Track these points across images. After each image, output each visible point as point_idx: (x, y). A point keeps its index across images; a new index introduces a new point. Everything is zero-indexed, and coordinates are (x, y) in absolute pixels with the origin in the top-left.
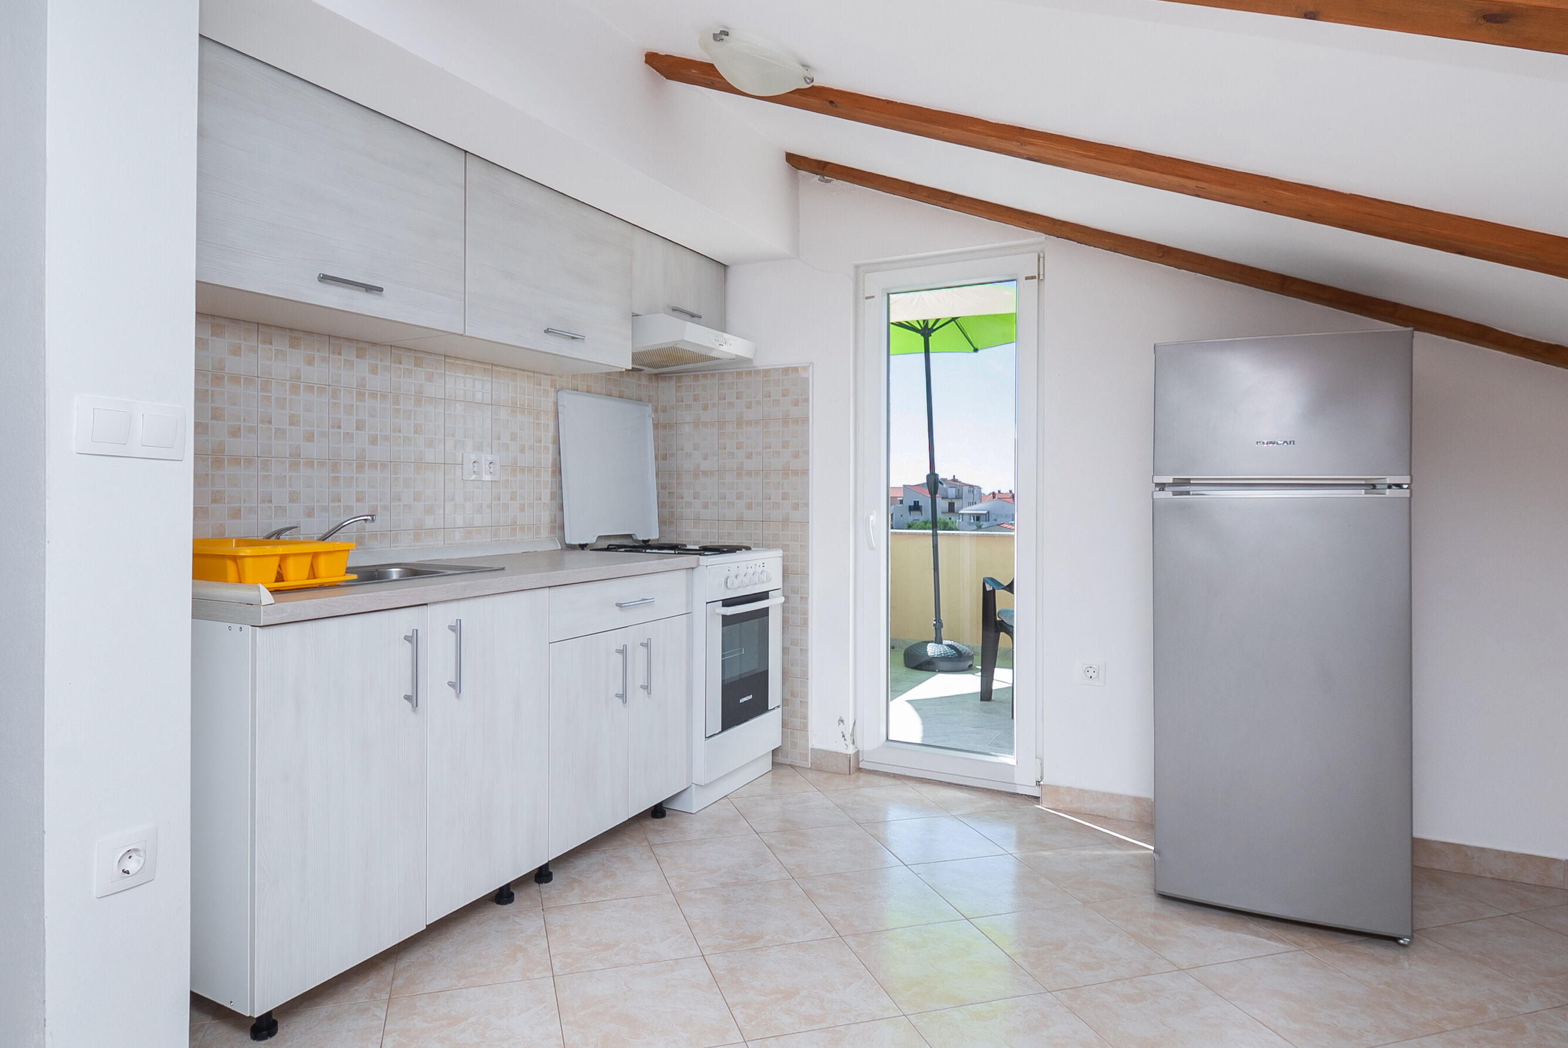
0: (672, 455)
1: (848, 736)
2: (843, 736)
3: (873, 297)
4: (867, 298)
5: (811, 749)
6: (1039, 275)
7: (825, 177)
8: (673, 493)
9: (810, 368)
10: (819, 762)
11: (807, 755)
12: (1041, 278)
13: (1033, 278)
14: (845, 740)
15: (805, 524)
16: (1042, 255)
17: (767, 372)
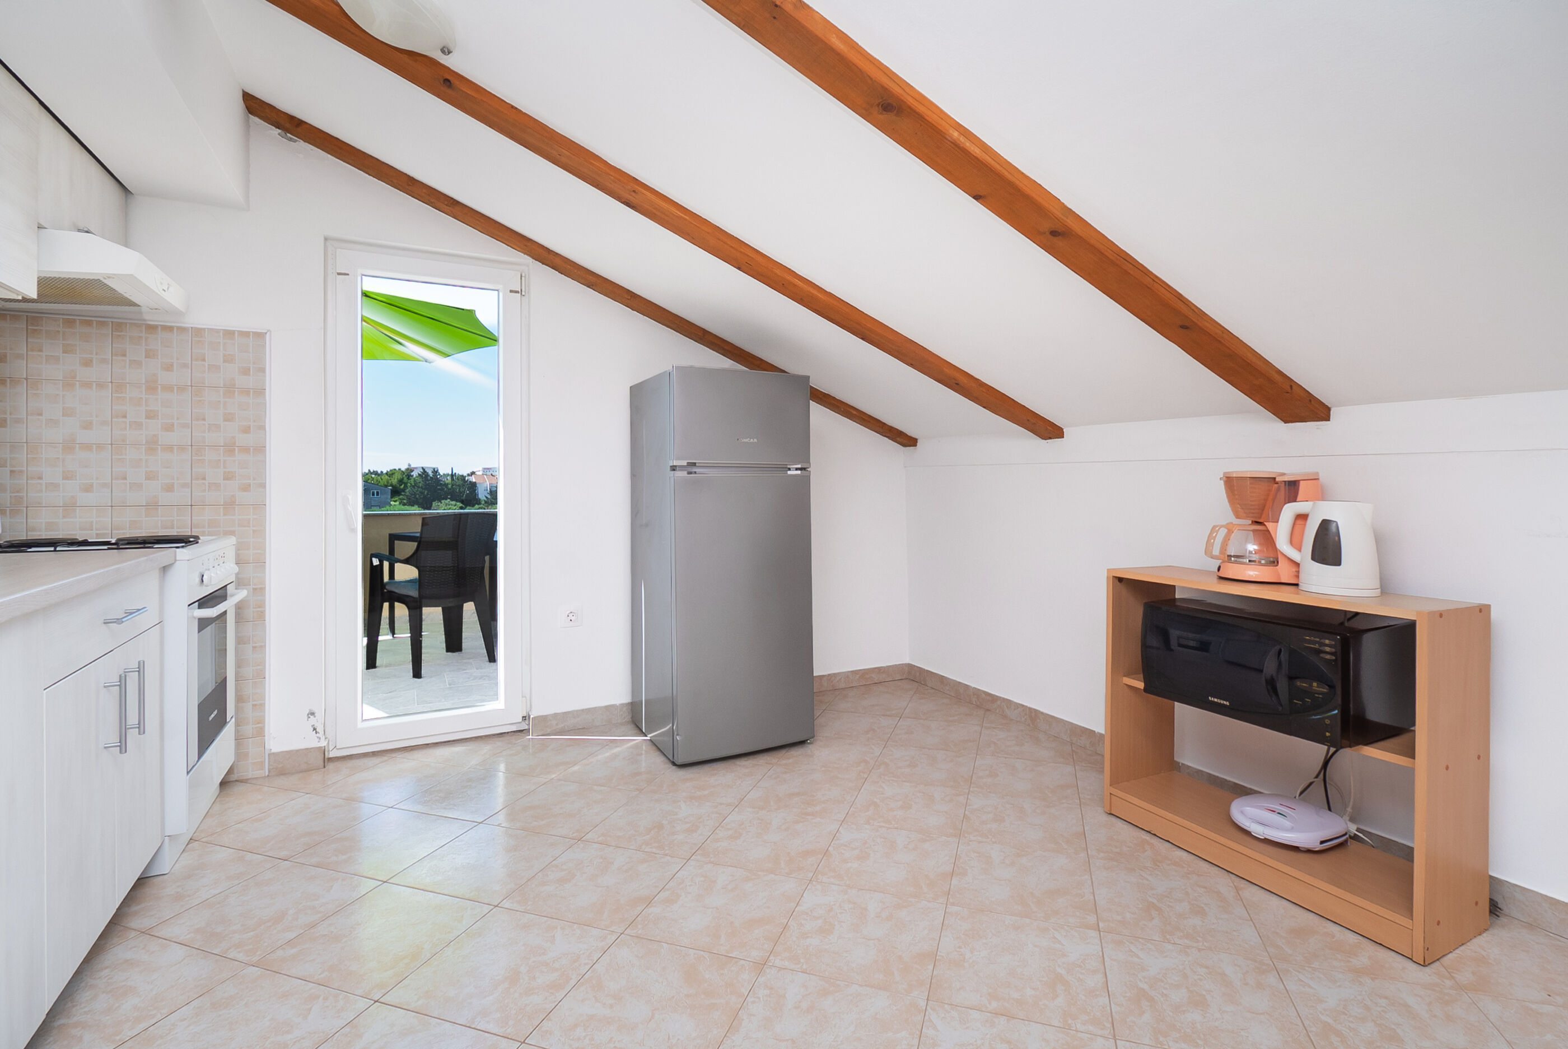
0: (18, 421)
1: (320, 729)
2: (315, 729)
3: (348, 274)
4: (339, 274)
5: (269, 755)
6: (521, 290)
7: (288, 135)
8: (21, 472)
9: (268, 335)
10: (280, 766)
11: (262, 763)
12: (523, 293)
13: (517, 292)
14: (316, 733)
15: (260, 507)
16: (523, 275)
17: (198, 332)
